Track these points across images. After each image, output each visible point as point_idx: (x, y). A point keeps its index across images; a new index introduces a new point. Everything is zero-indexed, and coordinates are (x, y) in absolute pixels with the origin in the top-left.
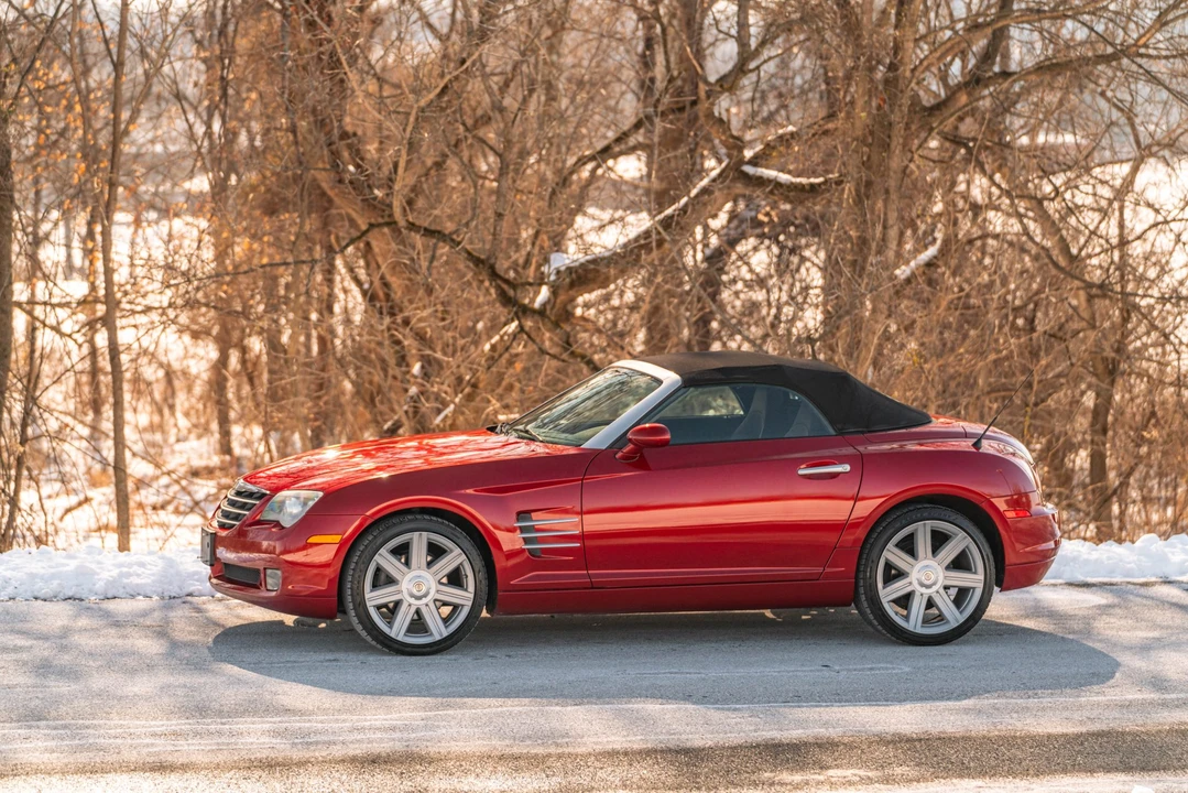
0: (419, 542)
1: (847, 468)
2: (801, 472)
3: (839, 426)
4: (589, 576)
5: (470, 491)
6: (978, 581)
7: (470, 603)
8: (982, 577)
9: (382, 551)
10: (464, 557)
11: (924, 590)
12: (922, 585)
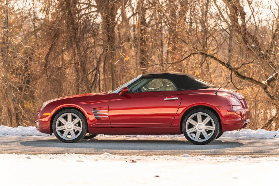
0: (69, 115)
1: (177, 98)
2: (165, 99)
3: (180, 88)
4: (111, 124)
5: (82, 103)
6: (214, 128)
7: (81, 130)
8: (214, 127)
9: (60, 117)
10: (80, 119)
11: (199, 131)
12: (199, 129)
